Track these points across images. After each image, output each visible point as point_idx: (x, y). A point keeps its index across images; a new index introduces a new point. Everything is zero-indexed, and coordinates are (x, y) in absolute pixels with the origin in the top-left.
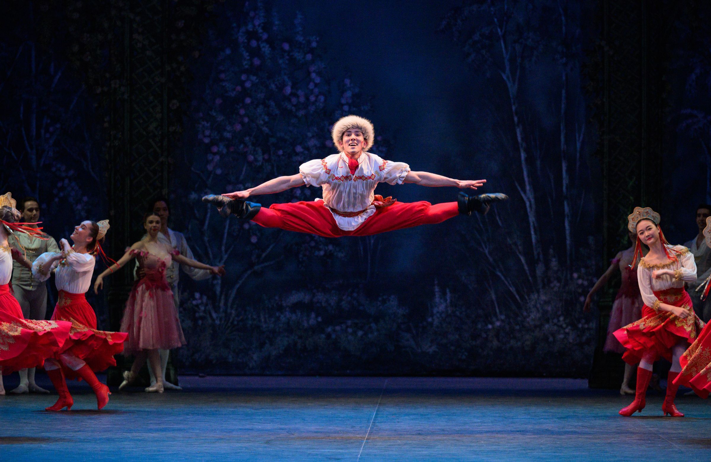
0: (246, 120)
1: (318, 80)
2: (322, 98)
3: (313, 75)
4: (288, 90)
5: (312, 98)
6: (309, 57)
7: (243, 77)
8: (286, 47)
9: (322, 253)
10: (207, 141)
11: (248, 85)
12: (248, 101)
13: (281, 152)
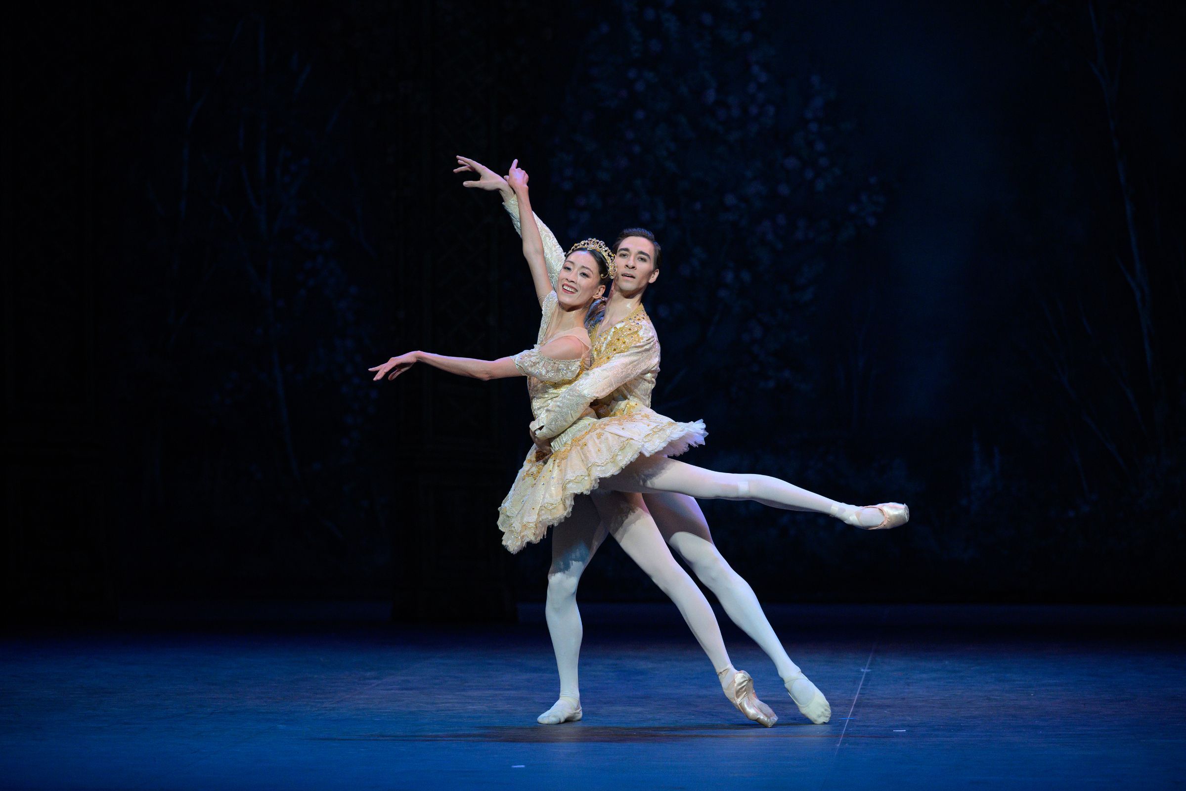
0: (637, 149)
1: (763, 78)
2: (771, 110)
3: (756, 69)
4: (711, 96)
5: (754, 110)
6: (747, 37)
7: (632, 74)
8: (707, 19)
9: (771, 384)
10: (567, 186)
11: (640, 87)
12: (640, 115)
13: (698, 206)
